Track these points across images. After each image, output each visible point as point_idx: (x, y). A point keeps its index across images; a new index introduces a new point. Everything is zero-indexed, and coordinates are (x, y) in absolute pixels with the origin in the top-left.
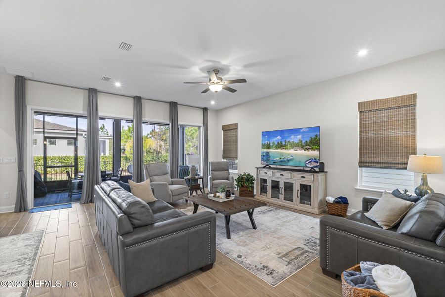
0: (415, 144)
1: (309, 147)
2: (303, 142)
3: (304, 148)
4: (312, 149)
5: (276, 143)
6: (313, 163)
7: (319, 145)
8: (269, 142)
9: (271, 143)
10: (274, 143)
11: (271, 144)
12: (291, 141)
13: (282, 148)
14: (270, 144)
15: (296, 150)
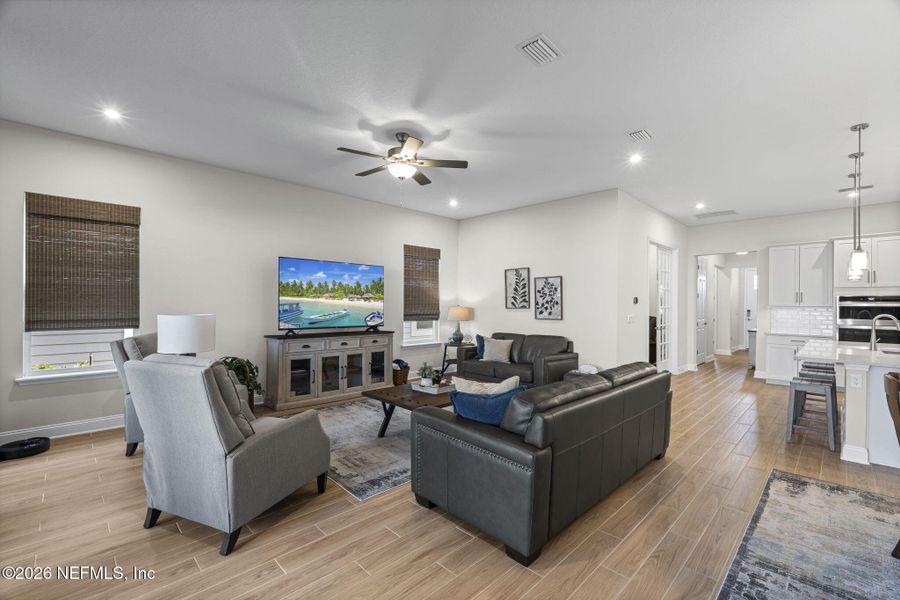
0: (438, 295)
1: (371, 295)
2: (363, 286)
3: (364, 296)
4: (375, 299)
5: (316, 285)
6: (376, 319)
7: (383, 294)
8: (298, 281)
9: (304, 283)
10: (310, 285)
11: (305, 286)
12: (344, 283)
13: (327, 295)
14: (301, 285)
15: (351, 299)
